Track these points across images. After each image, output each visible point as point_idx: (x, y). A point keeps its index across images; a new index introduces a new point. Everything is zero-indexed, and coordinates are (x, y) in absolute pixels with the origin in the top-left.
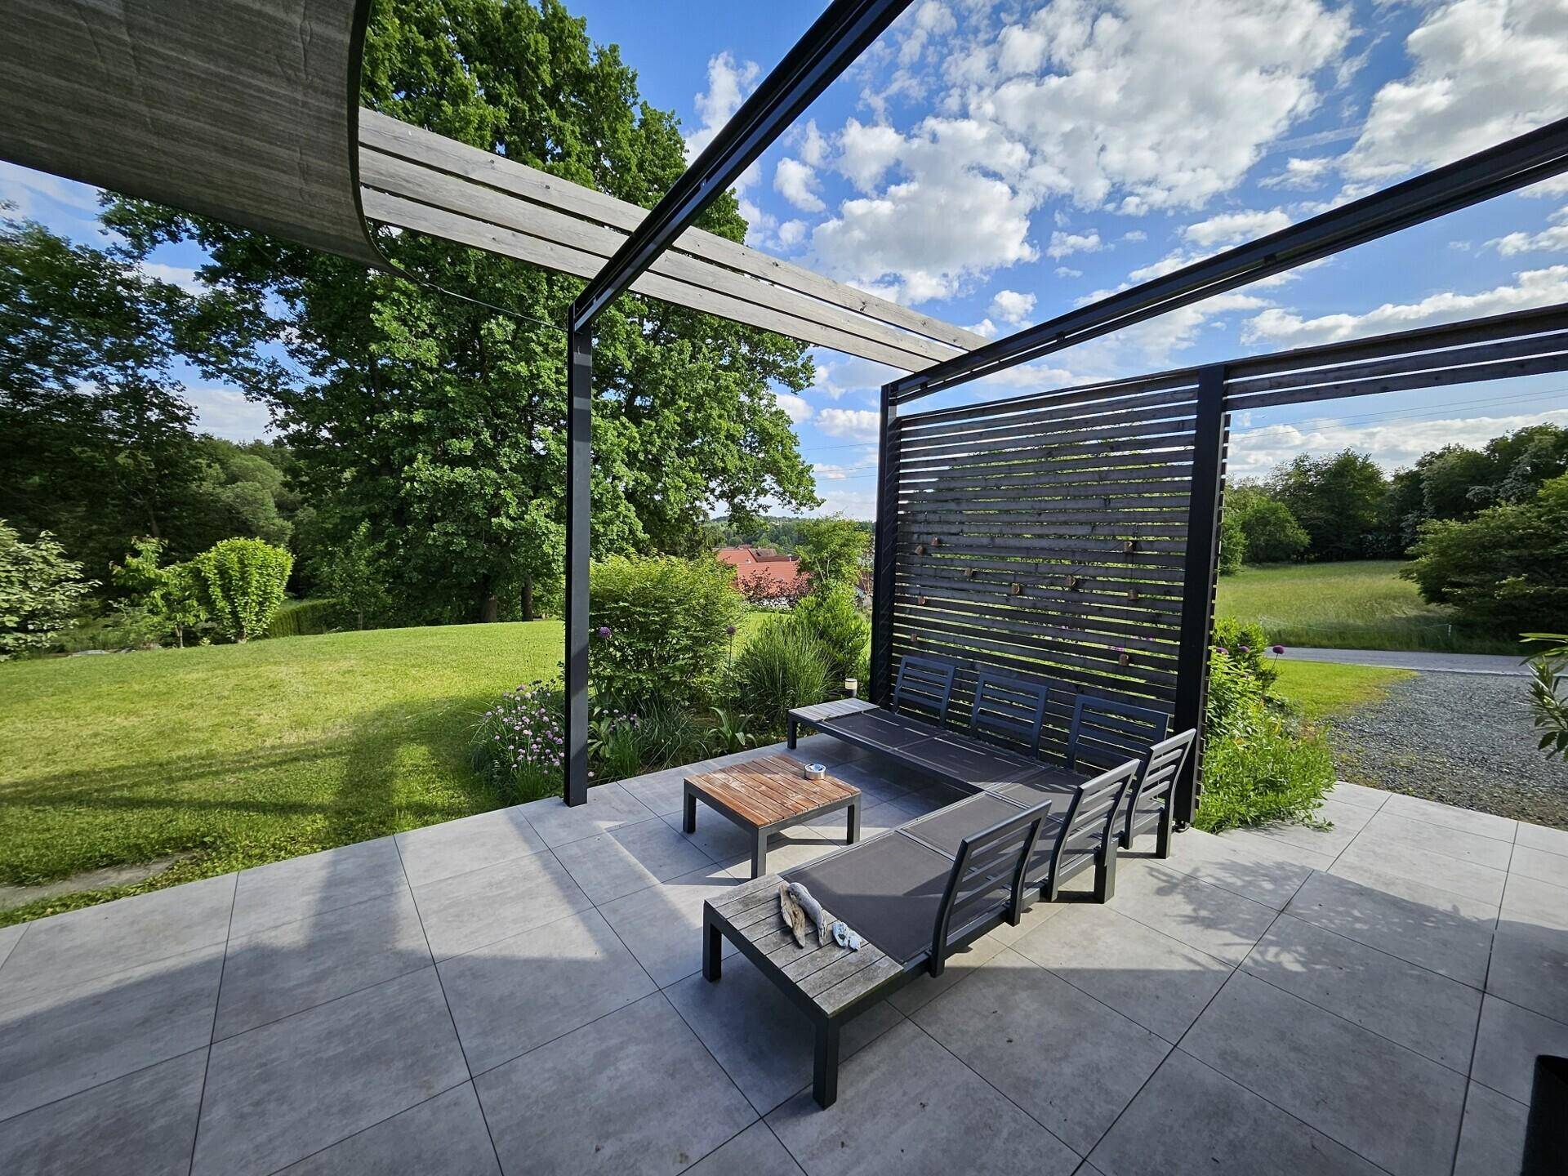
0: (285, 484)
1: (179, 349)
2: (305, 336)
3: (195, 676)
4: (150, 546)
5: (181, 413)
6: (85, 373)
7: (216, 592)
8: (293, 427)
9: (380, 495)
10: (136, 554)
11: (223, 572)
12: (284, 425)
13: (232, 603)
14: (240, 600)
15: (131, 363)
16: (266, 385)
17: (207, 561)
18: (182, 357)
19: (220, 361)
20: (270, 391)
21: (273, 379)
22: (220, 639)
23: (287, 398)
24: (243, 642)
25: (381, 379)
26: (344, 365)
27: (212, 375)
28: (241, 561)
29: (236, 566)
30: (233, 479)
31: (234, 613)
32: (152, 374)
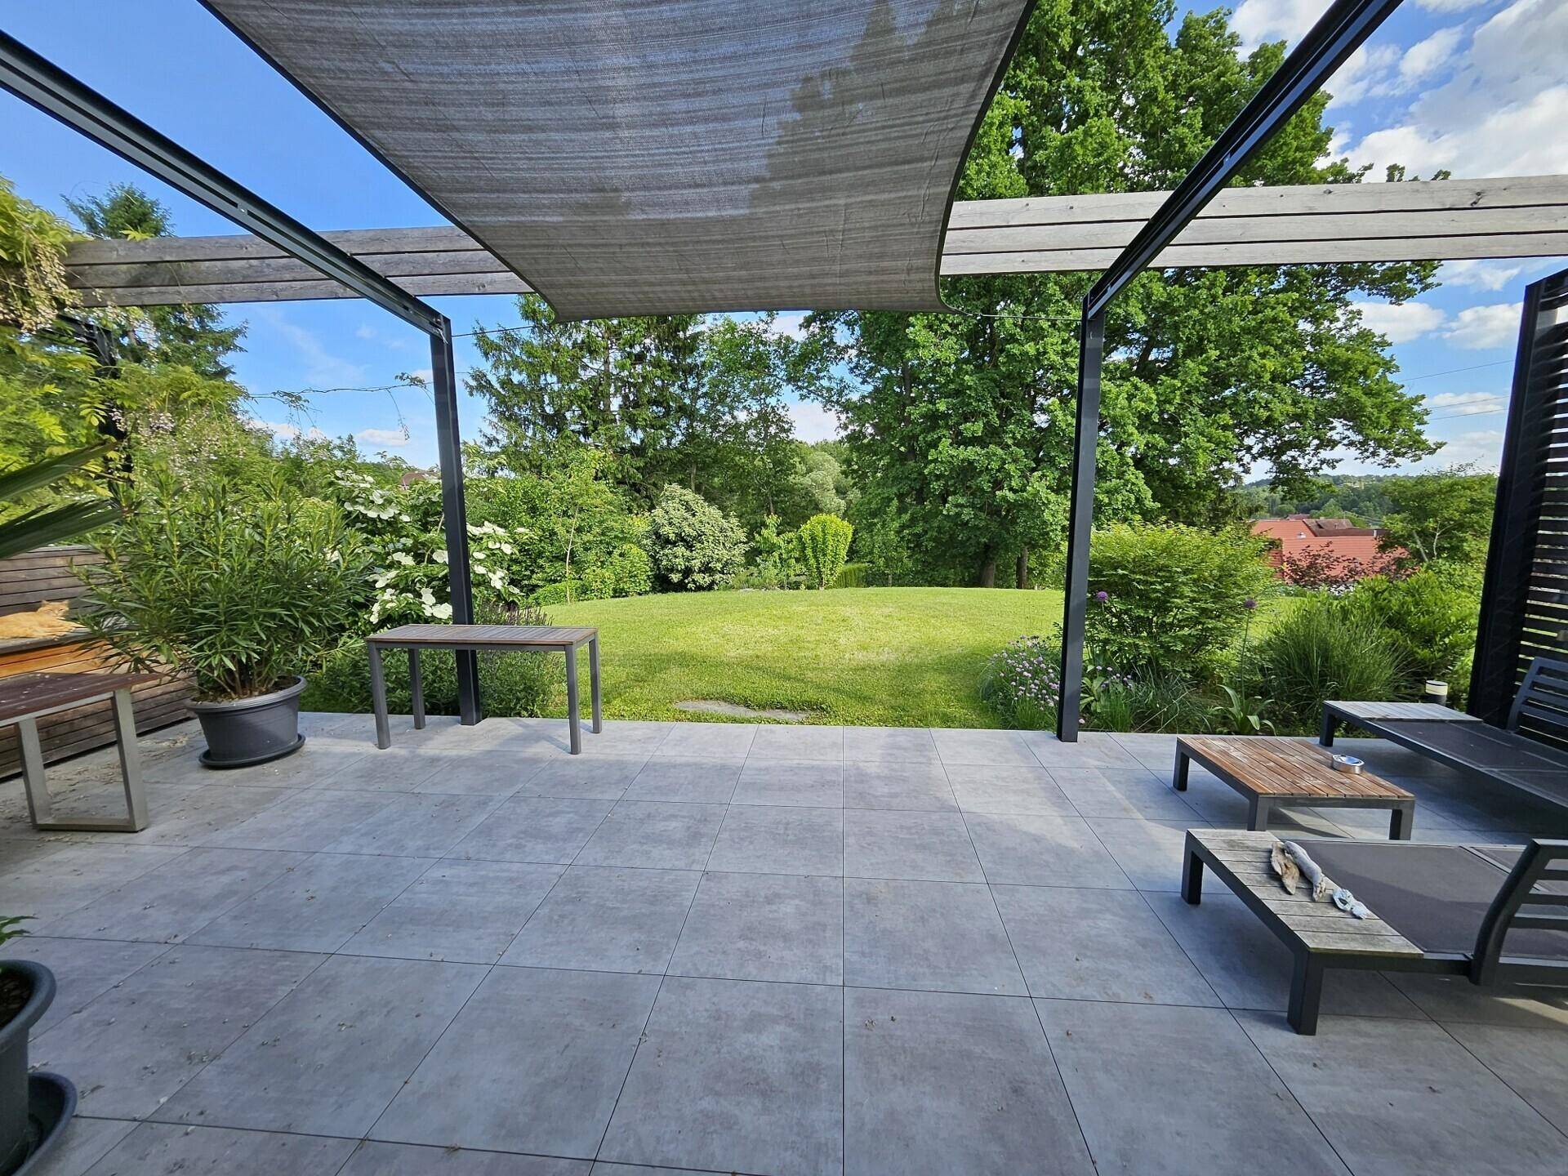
0: (843, 473)
1: (789, 380)
2: (860, 354)
3: (801, 608)
4: (772, 520)
5: (786, 426)
6: (741, 406)
7: (809, 552)
8: (851, 427)
9: (907, 478)
10: (766, 526)
11: (813, 539)
12: (845, 427)
13: (817, 561)
14: (821, 560)
15: (763, 396)
16: (835, 398)
17: (806, 529)
18: (790, 386)
19: (810, 384)
20: (837, 402)
21: (840, 394)
22: (809, 588)
23: (847, 407)
24: (822, 589)
25: (910, 378)
26: (885, 371)
27: (805, 397)
28: (823, 531)
29: (821, 534)
30: (810, 470)
31: (818, 568)
32: (772, 401)
